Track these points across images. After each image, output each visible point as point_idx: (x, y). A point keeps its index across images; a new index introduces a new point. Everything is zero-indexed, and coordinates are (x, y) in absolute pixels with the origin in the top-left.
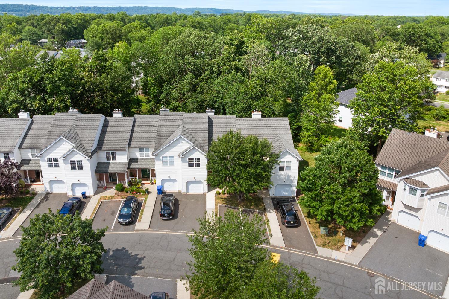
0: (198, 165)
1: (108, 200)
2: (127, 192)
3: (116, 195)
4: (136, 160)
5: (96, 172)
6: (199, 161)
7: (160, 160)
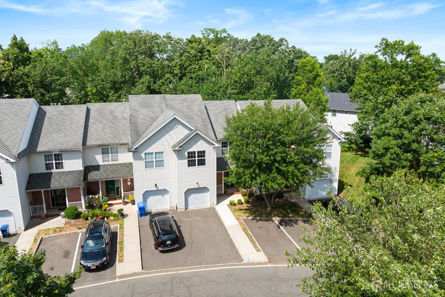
0: (202, 163)
1: (53, 235)
2: (87, 219)
3: (67, 226)
4: (97, 168)
5: (27, 188)
6: (204, 156)
7: (142, 159)
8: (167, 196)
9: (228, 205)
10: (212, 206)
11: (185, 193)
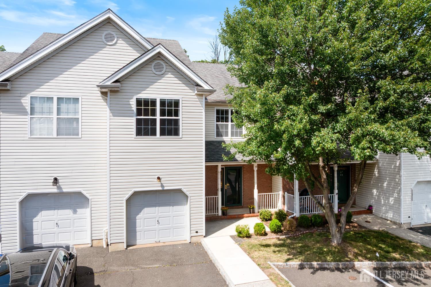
0: (171, 128)
8: (84, 213)
9: (232, 237)
10: (194, 240)
11: (128, 201)
